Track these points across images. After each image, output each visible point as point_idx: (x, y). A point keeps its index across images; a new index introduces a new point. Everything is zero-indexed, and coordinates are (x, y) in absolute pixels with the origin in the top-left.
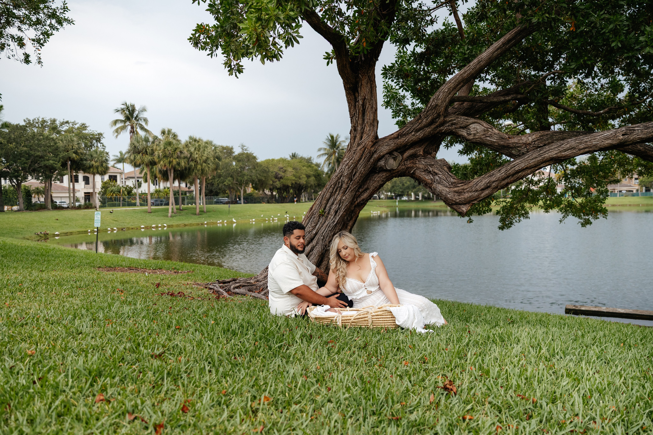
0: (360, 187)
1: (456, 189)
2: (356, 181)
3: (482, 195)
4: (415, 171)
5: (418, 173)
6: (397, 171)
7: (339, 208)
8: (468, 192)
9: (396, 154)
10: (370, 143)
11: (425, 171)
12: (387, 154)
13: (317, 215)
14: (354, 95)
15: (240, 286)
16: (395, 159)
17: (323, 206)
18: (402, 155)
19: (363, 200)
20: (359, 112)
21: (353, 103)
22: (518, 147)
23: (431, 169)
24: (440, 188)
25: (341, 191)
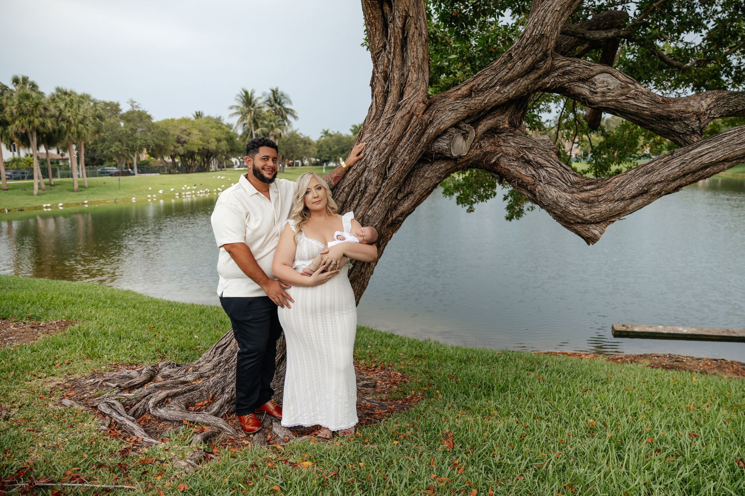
0: (399, 191)
1: (584, 195)
2: (394, 179)
3: (632, 207)
4: (498, 159)
5: (504, 163)
6: (466, 158)
8: (606, 201)
9: (467, 127)
10: (422, 105)
11: (518, 159)
12: (451, 127)
14: (381, 8)
16: (465, 136)
18: (476, 128)
19: (402, 214)
20: (395, 43)
21: (379, 25)
22: (686, 118)
23: (531, 157)
24: (551, 192)
25: (364, 200)
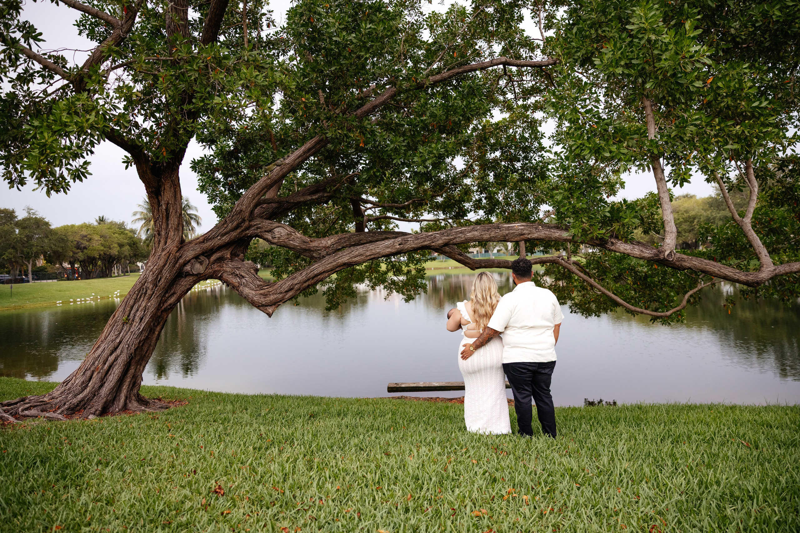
0: (166, 292)
1: (262, 292)
2: (162, 286)
3: (287, 296)
4: (222, 273)
5: (225, 276)
6: (204, 274)
7: (144, 315)
8: (273, 294)
9: (202, 258)
10: (175, 248)
11: (232, 274)
12: (193, 258)
13: (120, 323)
14: (157, 198)
15: (31, 406)
16: (201, 263)
17: (127, 313)
18: (209, 259)
19: (170, 305)
20: (162, 216)
21: (156, 206)
22: (319, 250)
23: (238, 273)
24: (246, 291)
25: (146, 298)
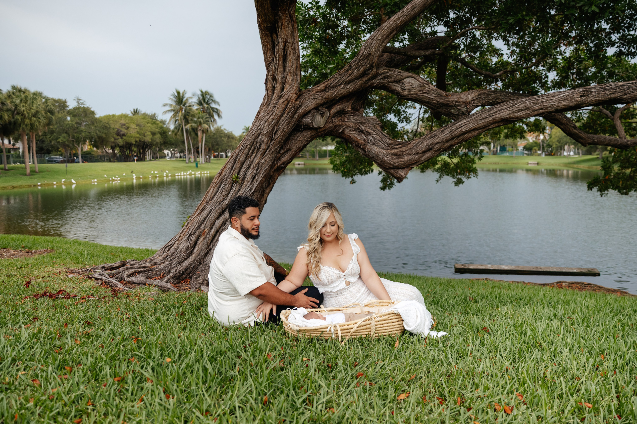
0: (281, 148)
1: (394, 151)
2: (278, 140)
3: (423, 158)
4: (344, 130)
5: (347, 132)
6: (323, 129)
7: (257, 173)
8: (407, 154)
9: (323, 109)
10: (295, 95)
11: (355, 130)
12: (313, 109)
13: (229, 181)
14: (271, 36)
15: (135, 272)
16: (322, 115)
17: (237, 171)
18: (329, 111)
19: (284, 163)
20: (279, 58)
21: (270, 47)
22: (458, 105)
23: (363, 128)
24: (375, 150)
25: (260, 153)
